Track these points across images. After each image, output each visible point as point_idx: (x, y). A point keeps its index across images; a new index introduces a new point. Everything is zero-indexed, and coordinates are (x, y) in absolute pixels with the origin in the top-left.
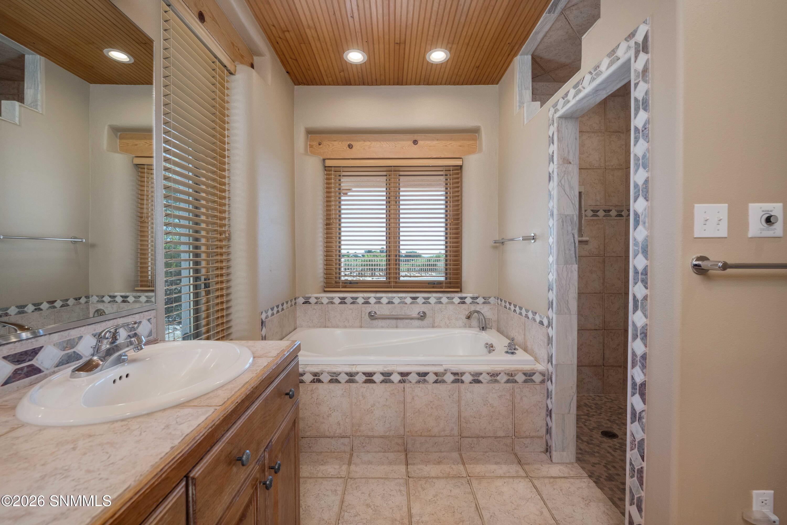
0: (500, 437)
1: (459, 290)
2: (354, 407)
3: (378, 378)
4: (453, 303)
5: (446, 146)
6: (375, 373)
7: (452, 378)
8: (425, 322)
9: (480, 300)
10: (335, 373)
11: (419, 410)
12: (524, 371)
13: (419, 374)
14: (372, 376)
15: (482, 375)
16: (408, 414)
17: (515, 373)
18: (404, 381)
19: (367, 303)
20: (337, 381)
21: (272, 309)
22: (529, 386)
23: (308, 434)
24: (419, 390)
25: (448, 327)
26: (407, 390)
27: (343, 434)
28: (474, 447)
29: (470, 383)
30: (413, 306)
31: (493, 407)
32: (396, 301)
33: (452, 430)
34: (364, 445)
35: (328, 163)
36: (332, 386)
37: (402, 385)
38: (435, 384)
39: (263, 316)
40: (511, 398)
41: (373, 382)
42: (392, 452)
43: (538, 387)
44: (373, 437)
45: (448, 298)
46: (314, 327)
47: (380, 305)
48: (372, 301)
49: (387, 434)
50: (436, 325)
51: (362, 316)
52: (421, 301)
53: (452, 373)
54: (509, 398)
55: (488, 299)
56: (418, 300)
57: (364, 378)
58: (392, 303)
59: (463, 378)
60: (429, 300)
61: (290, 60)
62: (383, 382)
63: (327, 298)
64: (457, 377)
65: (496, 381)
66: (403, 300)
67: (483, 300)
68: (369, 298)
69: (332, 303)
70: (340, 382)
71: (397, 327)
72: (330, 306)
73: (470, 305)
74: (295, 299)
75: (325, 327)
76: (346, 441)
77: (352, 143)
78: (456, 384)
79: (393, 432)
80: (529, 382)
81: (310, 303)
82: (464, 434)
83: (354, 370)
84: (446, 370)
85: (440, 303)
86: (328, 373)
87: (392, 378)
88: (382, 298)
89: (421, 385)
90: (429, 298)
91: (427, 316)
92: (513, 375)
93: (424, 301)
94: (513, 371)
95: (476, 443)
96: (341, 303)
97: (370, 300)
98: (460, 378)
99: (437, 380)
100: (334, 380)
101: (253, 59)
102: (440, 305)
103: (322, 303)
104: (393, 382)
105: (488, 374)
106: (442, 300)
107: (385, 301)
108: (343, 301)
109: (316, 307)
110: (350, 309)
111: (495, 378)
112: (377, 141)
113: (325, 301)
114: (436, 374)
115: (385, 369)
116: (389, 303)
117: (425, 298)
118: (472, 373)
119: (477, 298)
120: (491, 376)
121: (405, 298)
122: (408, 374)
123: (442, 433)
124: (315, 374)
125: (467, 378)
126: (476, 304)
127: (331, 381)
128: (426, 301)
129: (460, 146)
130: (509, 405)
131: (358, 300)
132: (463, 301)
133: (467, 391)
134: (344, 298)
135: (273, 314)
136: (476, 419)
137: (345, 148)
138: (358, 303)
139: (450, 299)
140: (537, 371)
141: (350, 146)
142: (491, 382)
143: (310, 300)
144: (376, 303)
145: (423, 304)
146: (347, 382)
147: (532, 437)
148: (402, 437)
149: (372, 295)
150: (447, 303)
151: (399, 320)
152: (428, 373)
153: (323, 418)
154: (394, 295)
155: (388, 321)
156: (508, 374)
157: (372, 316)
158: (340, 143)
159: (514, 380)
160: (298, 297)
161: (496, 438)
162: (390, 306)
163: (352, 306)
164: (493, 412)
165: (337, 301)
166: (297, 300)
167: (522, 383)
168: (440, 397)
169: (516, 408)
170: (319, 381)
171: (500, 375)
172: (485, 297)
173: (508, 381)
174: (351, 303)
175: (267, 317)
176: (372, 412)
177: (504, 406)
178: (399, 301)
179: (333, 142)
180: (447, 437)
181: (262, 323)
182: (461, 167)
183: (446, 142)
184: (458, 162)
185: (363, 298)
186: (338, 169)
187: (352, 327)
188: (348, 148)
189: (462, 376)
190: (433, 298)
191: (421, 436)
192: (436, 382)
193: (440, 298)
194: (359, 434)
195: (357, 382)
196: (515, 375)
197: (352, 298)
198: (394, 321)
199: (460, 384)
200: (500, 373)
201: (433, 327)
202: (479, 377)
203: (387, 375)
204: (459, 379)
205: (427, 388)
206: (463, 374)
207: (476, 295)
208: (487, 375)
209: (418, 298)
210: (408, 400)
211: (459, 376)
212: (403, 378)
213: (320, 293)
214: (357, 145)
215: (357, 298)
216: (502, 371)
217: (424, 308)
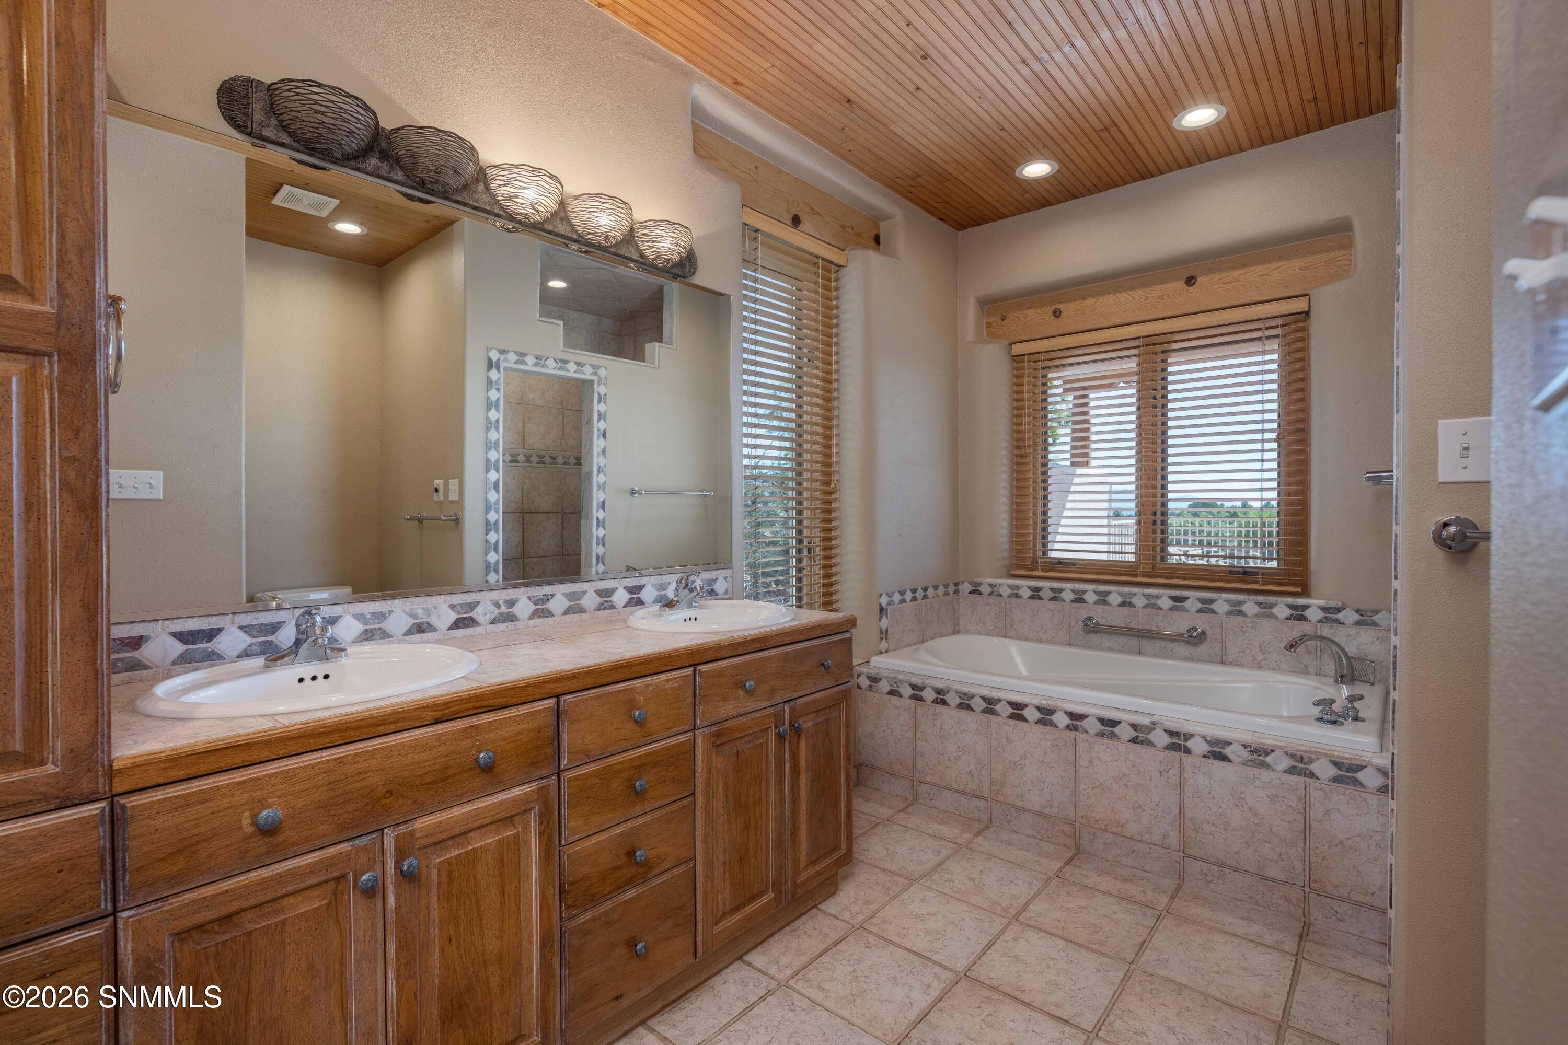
0: (1272, 879)
1: (1299, 589)
2: (993, 753)
3: (1031, 714)
4: (1273, 617)
5: (1266, 275)
6: (1026, 706)
7: (1166, 740)
8: (1204, 649)
9: (1348, 616)
10: (966, 695)
11: (1101, 784)
12: (1333, 756)
13: (1102, 721)
14: (1022, 709)
15: (1232, 746)
16: (1082, 787)
17: (1309, 758)
18: (1075, 729)
19: (1080, 601)
20: (969, 708)
21: (902, 593)
22: (1347, 792)
23: (928, 779)
24: (1102, 748)
25: (1260, 667)
26: (1082, 745)
27: (978, 793)
28: (1212, 882)
29: (1205, 756)
30: (1176, 614)
31: (1256, 815)
32: (1139, 602)
33: (1166, 836)
34: (1009, 818)
35: (1018, 349)
36: (962, 713)
37: (1073, 734)
38: (1132, 745)
39: (884, 601)
40: (1301, 807)
41: (1023, 719)
42: (1055, 843)
43: (1373, 800)
44: (1024, 810)
45: (1259, 604)
46: (987, 634)
47: (1106, 607)
48: (1091, 597)
49: (1046, 811)
50: (1229, 658)
51: (1072, 625)
52: (1192, 604)
53: (1165, 731)
54: (1294, 805)
55: (1370, 614)
56: (1187, 604)
57: (1010, 710)
58: (1130, 605)
59: (1190, 744)
60: (1214, 606)
61: (936, 205)
62: (1039, 722)
63: (1009, 586)
64: (1175, 740)
65: (1264, 765)
66: (1153, 601)
67: (1356, 617)
68: (1084, 592)
69: (1017, 596)
70: (973, 711)
71: (1140, 653)
72: (1014, 600)
73: (1319, 624)
74: (956, 584)
75: (1005, 637)
76: (982, 804)
77: (1060, 306)
78: (1174, 753)
79: (1057, 810)
80: (1348, 783)
81: (980, 594)
82: (1193, 851)
83: (994, 694)
84: (1153, 723)
85: (1241, 613)
86: (957, 692)
87: (1054, 718)
88: (1109, 593)
89: (1106, 741)
90: (1212, 601)
91: (1208, 639)
92: (1306, 760)
93: (1199, 605)
94: (1305, 751)
95: (1217, 874)
96: (1032, 597)
97: (1086, 597)
98: (1182, 743)
99: (1137, 737)
100: (964, 706)
101: (878, 227)
102: (1240, 619)
103: (1001, 595)
104: (1056, 726)
105: (1245, 746)
106: (1244, 608)
107: (1115, 599)
108: (1036, 594)
109: (991, 600)
110: (1050, 610)
111: (1261, 758)
112: (1109, 293)
113: (1006, 592)
114: (1134, 726)
115: (1044, 702)
116: (1123, 604)
117: (1202, 601)
118: (1209, 738)
119: (1338, 610)
120: (1251, 752)
121: (1158, 597)
122: (1082, 717)
123: (1146, 837)
124: (939, 691)
125: (1198, 746)
126: (1335, 625)
127: (960, 706)
128: (1206, 607)
129: (1302, 269)
130: (1294, 820)
131: (1063, 595)
132: (1298, 614)
133: (1197, 770)
134: (1038, 589)
135: (903, 601)
136: (1218, 829)
137: (1047, 318)
138: (1064, 601)
139: (1265, 608)
140: (1370, 764)
141: (1057, 314)
142: (1250, 763)
143: (981, 589)
144: (1097, 602)
145: (1197, 612)
146: (983, 711)
147: (1356, 904)
148: (1072, 823)
149: (1090, 587)
150: (1257, 616)
151: (1144, 640)
152: (1120, 722)
153: (949, 760)
154: (1135, 590)
155: (1122, 640)
156: (1293, 756)
157: (1092, 628)
158: (1038, 310)
159: (1308, 772)
160: (963, 582)
161: (1263, 878)
162: (1126, 610)
163: (1052, 605)
164: (1256, 825)
165: (1026, 593)
166: (960, 587)
167: (1329, 781)
168: (1142, 770)
169: (1313, 831)
170: (944, 702)
171: (1273, 755)
172: (1362, 610)
173: (1291, 771)
174: (1051, 599)
175: (890, 603)
176: (1022, 769)
177: (1282, 820)
178: (1144, 601)
179: (1026, 312)
180: (1156, 847)
181: (881, 609)
182: (1307, 313)
183: (1266, 266)
184: (1300, 305)
185: (1073, 591)
186: (1036, 357)
187: (1051, 642)
188: (1053, 317)
189: (1186, 740)
190: (1222, 602)
191: (1105, 830)
192: (1134, 740)
193: (1241, 603)
194: (1001, 798)
195: (999, 715)
196: (1311, 761)
197: (1052, 590)
198: (1134, 642)
199: (1183, 755)
200: (1272, 751)
201: (1223, 662)
202: (1223, 748)
203: (1046, 714)
204: (1179, 745)
205: (1117, 749)
206: (1188, 736)
207: (1334, 604)
208: (1242, 748)
209: (1186, 599)
210: (1083, 762)
211: (1180, 739)
212: (1075, 722)
213: (1000, 577)
214: (1068, 309)
215: (1061, 591)
216: (1280, 747)
217: (1201, 623)
